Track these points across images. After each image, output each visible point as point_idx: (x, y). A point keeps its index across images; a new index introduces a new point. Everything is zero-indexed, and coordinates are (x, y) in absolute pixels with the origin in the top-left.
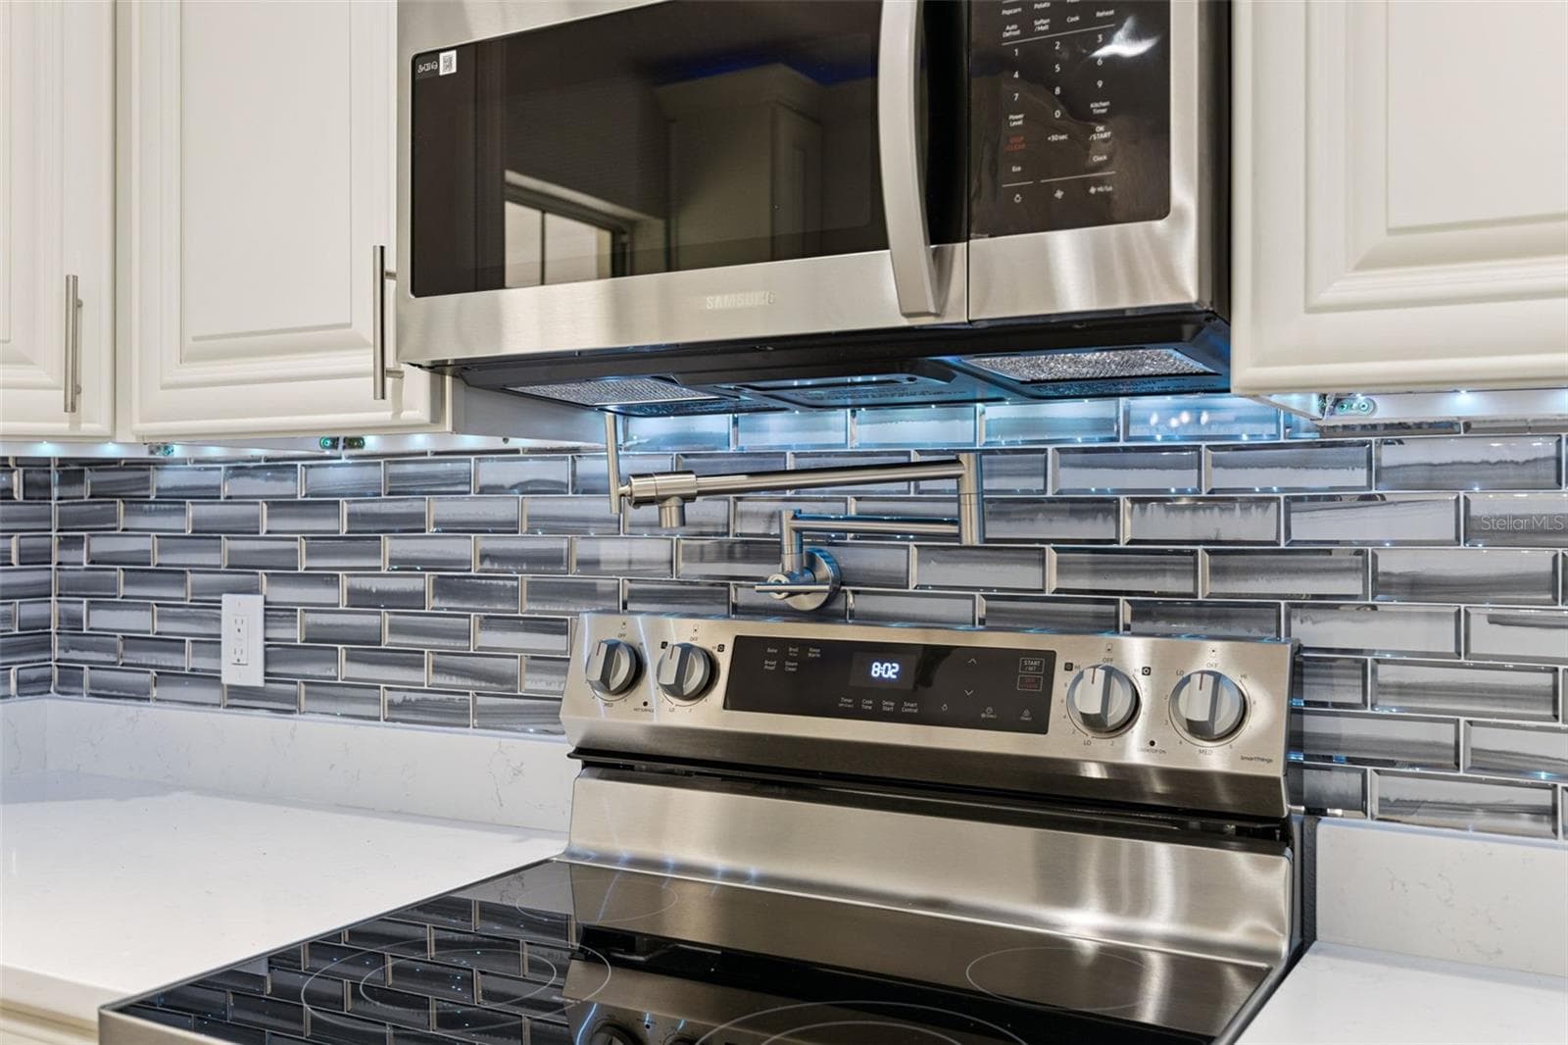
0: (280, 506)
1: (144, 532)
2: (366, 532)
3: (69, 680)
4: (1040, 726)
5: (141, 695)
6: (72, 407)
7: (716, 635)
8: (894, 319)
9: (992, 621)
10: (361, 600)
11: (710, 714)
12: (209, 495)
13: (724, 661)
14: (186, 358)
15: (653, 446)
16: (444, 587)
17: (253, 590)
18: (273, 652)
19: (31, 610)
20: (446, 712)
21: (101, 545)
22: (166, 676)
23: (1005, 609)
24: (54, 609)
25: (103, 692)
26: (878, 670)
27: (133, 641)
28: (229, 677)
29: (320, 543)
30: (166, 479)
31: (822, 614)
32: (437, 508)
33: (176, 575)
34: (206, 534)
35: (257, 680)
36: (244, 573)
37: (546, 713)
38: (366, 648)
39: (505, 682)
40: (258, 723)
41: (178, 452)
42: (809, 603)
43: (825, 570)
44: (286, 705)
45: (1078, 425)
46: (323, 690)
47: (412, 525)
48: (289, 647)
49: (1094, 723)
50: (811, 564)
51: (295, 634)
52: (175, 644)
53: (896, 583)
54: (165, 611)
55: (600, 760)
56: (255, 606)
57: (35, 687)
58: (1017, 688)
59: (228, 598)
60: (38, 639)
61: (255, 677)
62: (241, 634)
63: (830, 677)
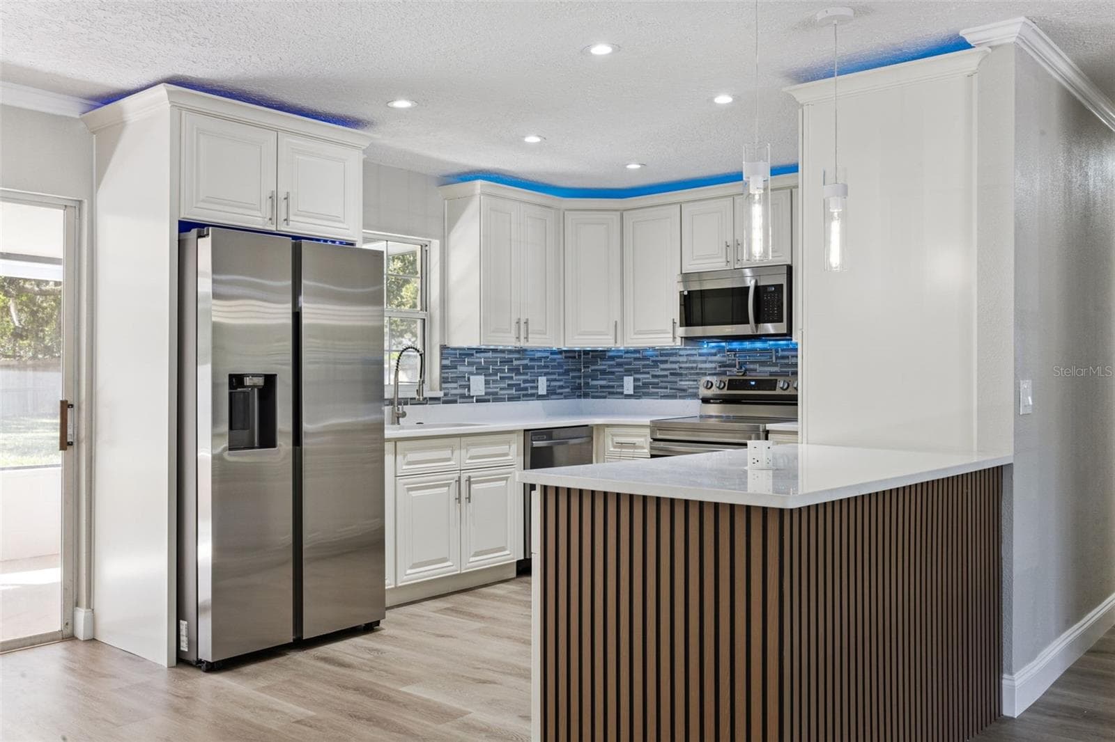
0: (636, 359)
1: (605, 365)
2: (656, 364)
3: (586, 396)
4: (775, 390)
5: (605, 397)
6: (616, 342)
7: (726, 379)
8: (751, 333)
9: (771, 375)
10: (654, 376)
11: (725, 391)
12: (621, 357)
13: (727, 383)
14: (635, 334)
15: (713, 347)
16: (671, 374)
17: (631, 375)
18: (635, 387)
19: (578, 381)
20: (673, 397)
21: (593, 367)
22: (610, 393)
23: (772, 374)
24: (582, 381)
25: (594, 397)
26: (753, 383)
27: (602, 387)
28: (626, 392)
29: (645, 366)
30: (611, 354)
31: (743, 375)
32: (672, 359)
33: (613, 373)
34: (620, 365)
35: (632, 393)
36: (629, 372)
37: (695, 396)
38: (655, 385)
39: (684, 390)
40: (633, 401)
41: (613, 349)
42: (741, 374)
43: (743, 368)
44: (639, 397)
45: (784, 345)
46: (647, 395)
47: (666, 362)
48: (639, 386)
49: (782, 388)
50: (741, 368)
51: (641, 384)
52: (613, 387)
53: (755, 370)
54: (610, 380)
55: (706, 401)
56: (631, 378)
57: (579, 397)
58: (772, 384)
59: (625, 377)
60: (579, 387)
61: (631, 392)
62: (628, 384)
63: (744, 384)
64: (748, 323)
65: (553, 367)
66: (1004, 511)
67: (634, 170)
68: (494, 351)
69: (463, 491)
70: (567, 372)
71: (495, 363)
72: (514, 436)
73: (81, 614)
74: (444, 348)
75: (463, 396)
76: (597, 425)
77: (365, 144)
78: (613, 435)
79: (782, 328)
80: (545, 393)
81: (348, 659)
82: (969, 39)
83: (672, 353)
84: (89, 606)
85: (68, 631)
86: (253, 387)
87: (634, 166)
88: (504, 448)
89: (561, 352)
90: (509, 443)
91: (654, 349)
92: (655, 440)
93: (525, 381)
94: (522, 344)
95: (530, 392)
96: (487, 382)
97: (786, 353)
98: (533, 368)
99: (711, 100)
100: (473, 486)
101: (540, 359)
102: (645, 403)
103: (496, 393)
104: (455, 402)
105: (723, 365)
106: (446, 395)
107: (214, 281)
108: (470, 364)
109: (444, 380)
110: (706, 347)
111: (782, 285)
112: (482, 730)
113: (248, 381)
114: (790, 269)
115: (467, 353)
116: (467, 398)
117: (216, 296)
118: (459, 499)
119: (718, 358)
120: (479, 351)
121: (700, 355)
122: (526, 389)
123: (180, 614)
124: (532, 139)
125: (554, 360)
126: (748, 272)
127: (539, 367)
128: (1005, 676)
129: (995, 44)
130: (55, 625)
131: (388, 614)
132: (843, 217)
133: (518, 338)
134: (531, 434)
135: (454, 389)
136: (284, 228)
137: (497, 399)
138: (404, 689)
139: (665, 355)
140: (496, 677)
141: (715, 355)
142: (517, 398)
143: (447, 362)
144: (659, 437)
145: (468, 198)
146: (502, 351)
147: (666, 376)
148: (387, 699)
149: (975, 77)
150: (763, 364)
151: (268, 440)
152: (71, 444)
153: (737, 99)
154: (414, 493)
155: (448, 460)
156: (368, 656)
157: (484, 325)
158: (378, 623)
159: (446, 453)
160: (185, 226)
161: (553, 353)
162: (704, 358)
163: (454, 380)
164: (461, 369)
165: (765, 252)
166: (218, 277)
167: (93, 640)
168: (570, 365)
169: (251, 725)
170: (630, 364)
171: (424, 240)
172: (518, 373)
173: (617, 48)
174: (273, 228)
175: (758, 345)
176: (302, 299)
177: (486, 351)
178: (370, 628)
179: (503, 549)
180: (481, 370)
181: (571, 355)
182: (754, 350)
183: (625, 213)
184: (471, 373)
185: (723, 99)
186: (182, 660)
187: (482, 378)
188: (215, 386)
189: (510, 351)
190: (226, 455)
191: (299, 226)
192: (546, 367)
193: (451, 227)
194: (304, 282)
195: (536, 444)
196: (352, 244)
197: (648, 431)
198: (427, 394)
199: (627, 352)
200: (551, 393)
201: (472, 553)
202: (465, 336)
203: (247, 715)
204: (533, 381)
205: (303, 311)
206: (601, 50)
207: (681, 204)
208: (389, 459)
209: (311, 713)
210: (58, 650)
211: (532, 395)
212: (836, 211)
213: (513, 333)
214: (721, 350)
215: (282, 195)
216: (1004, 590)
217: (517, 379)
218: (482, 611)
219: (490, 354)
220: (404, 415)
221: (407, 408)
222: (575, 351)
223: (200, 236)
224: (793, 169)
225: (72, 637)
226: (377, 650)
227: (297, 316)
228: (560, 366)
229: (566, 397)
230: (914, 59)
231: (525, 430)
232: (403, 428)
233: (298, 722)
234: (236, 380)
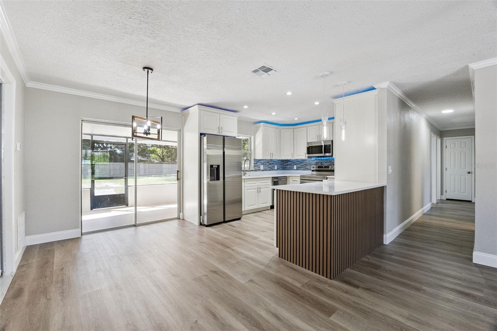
0: (297, 162)
1: (290, 163)
2: (301, 163)
3: (285, 170)
4: (329, 168)
5: (289, 170)
6: (292, 158)
7: (317, 166)
8: (323, 156)
10: (301, 165)
11: (317, 169)
12: (293, 161)
14: (297, 156)
16: (305, 165)
18: (297, 168)
20: (305, 170)
21: (287, 163)
22: (291, 169)
23: (328, 165)
24: (285, 166)
25: (287, 170)
26: (324, 167)
27: (289, 168)
28: (294, 169)
29: (299, 163)
30: (291, 160)
32: (305, 161)
33: (291, 165)
34: (293, 163)
36: (295, 165)
37: (310, 170)
38: (301, 167)
39: (308, 168)
40: (296, 171)
42: (321, 165)
43: (321, 163)
44: (297, 170)
45: (331, 158)
46: (299, 169)
47: (303, 162)
49: (331, 168)
52: (291, 168)
53: (324, 164)
54: (291, 166)
55: (313, 171)
56: (296, 166)
57: (284, 170)
58: (328, 167)
59: (294, 166)
60: (284, 168)
61: (296, 169)
62: (295, 167)
63: (322, 167)
64: (322, 153)
65: (279, 163)
66: (384, 197)
67: (296, 120)
68: (265, 160)
69: (259, 190)
70: (281, 165)
71: (265, 162)
72: (270, 178)
73: (181, 214)
74: (254, 159)
75: (258, 170)
76: (288, 176)
77: (238, 116)
78: (292, 178)
79: (330, 154)
80: (276, 169)
81: (235, 225)
82: (375, 87)
83: (305, 160)
84: (183, 212)
85: (179, 217)
86: (215, 168)
87: (296, 119)
88: (268, 181)
89: (280, 160)
90: (269, 180)
91: (301, 159)
92: (301, 179)
93: (272, 166)
94: (271, 158)
95: (273, 169)
96: (264, 167)
97: (331, 160)
98: (274, 163)
99: (314, 104)
100: (261, 189)
101: (275, 162)
102: (299, 171)
103: (266, 169)
104: (257, 171)
105: (317, 163)
106: (255, 169)
107: (207, 146)
108: (260, 163)
109: (255, 166)
110: (313, 159)
111: (330, 145)
112: (264, 242)
113: (214, 166)
114: (332, 141)
115: (259, 160)
116: (259, 170)
117: (207, 149)
118: (258, 192)
119: (316, 161)
120: (262, 160)
121: (311, 161)
122: (272, 168)
123: (201, 215)
124: (274, 114)
125: (278, 162)
126: (322, 142)
127: (275, 163)
128: (384, 235)
129: (381, 88)
130: (177, 216)
131: (243, 216)
132: (345, 129)
133: (271, 157)
134: (273, 178)
135: (257, 168)
136: (221, 134)
137: (266, 170)
138: (246, 232)
139: (303, 161)
140: (267, 231)
141: (315, 160)
142: (270, 170)
143: (255, 162)
144: (302, 179)
145: (259, 127)
146: (267, 160)
147: (303, 165)
148: (242, 234)
149: (377, 96)
150: (326, 162)
151: (218, 179)
152: (179, 179)
153: (320, 103)
154: (248, 190)
155: (256, 183)
156: (239, 225)
157: (263, 154)
158: (241, 218)
159: (255, 182)
160: (201, 134)
161: (278, 160)
162: (312, 161)
163: (257, 166)
164: (258, 164)
165: (327, 137)
166: (208, 145)
167: (183, 219)
168: (282, 163)
169: (215, 238)
170: (295, 163)
171: (250, 136)
172: (271, 165)
173: (293, 93)
174: (219, 134)
175: (325, 158)
176: (225, 149)
177: (264, 160)
178: (239, 219)
179: (267, 203)
180: (262, 164)
181: (282, 161)
182: (324, 159)
183: (294, 129)
184: (260, 165)
185: (317, 103)
186: (201, 224)
187: (263, 166)
188: (207, 167)
189: (269, 160)
190: (210, 182)
191: (224, 134)
192: (277, 163)
193: (256, 133)
194: (225, 145)
195: (274, 180)
196: (235, 137)
197: (300, 177)
198: (251, 169)
199: (295, 160)
200: (278, 169)
201: (261, 203)
202: (259, 156)
203: (214, 236)
204: (274, 166)
205: (225, 152)
206: (289, 93)
207: (307, 127)
208: (243, 183)
209: (227, 236)
210: (177, 221)
211: (274, 169)
212: (343, 128)
213: (269, 156)
214: (316, 159)
215: (221, 127)
216: (384, 215)
217: (270, 166)
218: (263, 216)
219: (264, 161)
220: (246, 174)
221: (247, 172)
222: (283, 160)
223: (204, 136)
224: (333, 118)
225: (179, 219)
226: (241, 224)
227: (224, 153)
228: (280, 163)
229: (281, 170)
230: (362, 92)
231: (272, 177)
232: (246, 176)
233: (225, 238)
234: (212, 166)
